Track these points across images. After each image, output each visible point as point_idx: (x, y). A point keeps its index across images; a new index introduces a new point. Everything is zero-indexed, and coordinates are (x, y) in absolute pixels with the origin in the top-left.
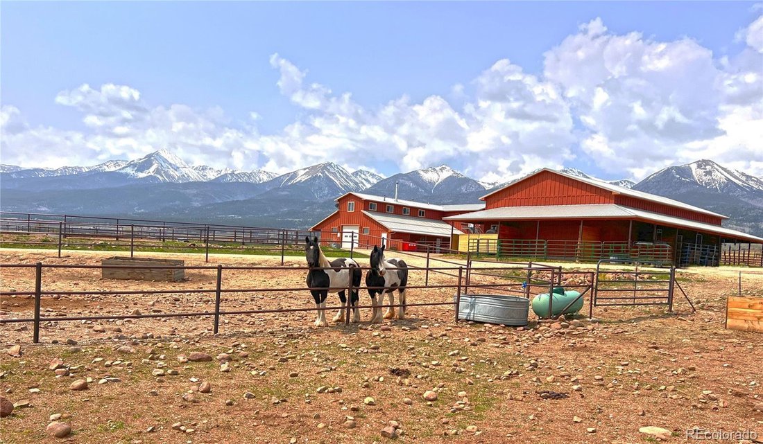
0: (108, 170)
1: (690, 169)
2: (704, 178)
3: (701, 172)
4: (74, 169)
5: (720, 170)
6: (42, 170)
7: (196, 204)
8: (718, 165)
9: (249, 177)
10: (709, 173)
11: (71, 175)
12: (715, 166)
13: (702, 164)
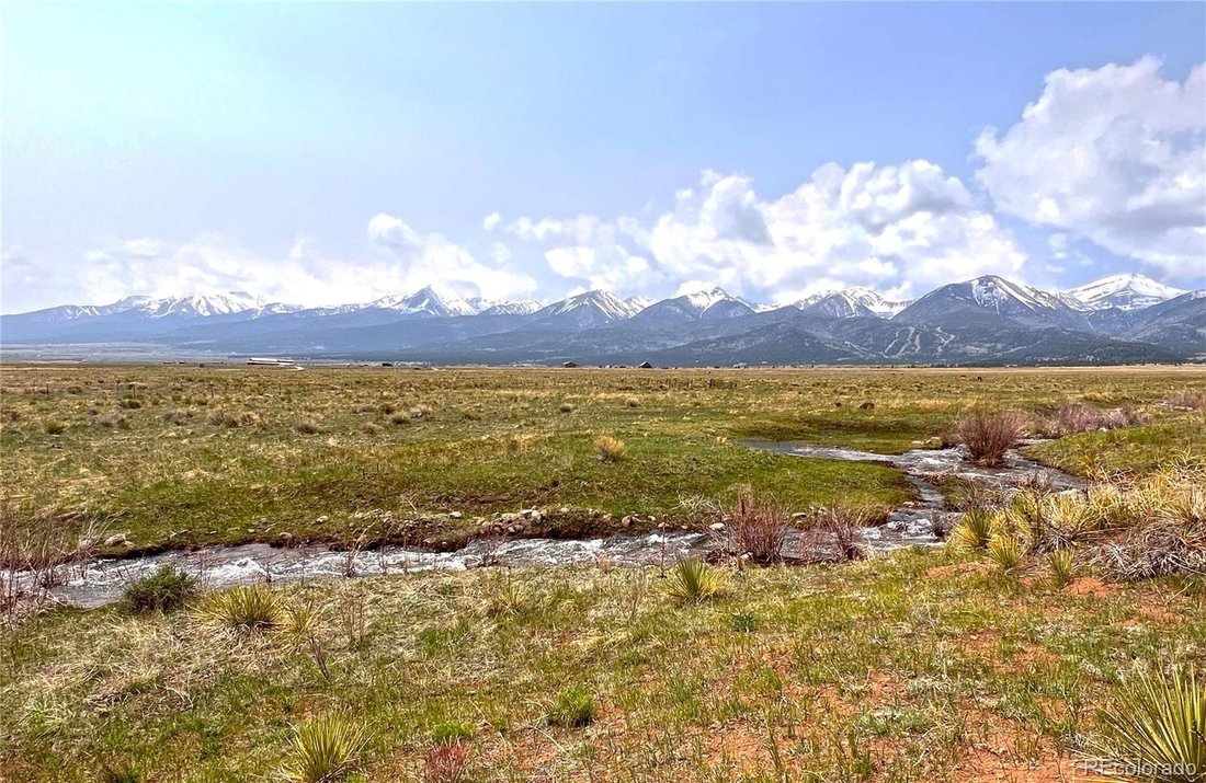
0: (383, 306)
1: (971, 286)
2: (984, 296)
3: (982, 288)
4: (352, 306)
5: (1005, 286)
6: (322, 309)
7: (460, 338)
8: (1002, 280)
9: (519, 309)
10: (990, 290)
11: (350, 313)
12: (1000, 282)
13: (984, 280)
